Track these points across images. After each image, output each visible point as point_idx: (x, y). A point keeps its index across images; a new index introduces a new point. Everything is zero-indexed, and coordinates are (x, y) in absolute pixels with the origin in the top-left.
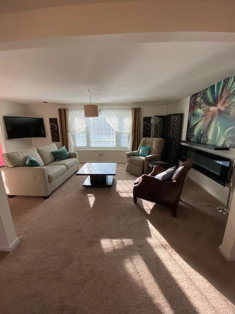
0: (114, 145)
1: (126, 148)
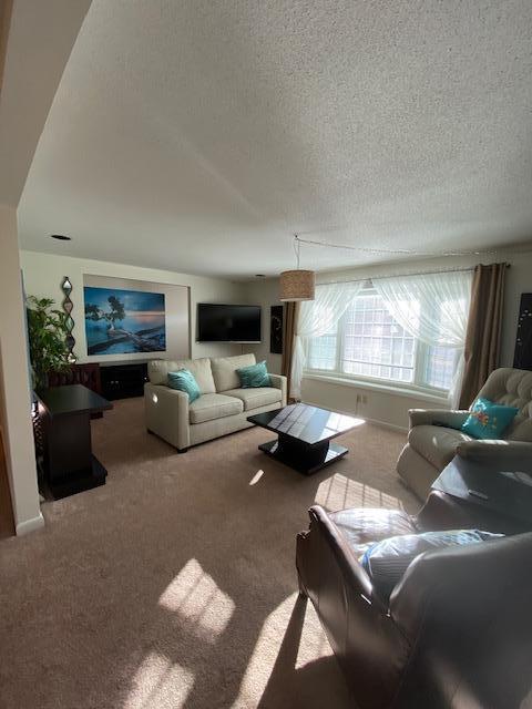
0: (409, 379)
1: (444, 393)
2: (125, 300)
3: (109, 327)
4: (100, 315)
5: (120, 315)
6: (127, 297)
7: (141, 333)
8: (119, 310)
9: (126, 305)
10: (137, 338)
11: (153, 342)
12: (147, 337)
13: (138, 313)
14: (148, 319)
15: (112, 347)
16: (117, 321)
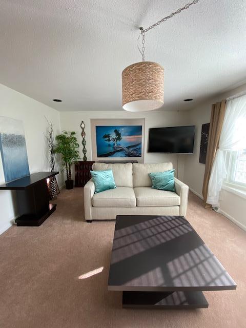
2: (122, 131)
3: (114, 144)
4: (111, 139)
5: (119, 139)
6: (123, 129)
7: (128, 148)
8: (119, 135)
9: (122, 133)
10: (126, 149)
11: (135, 152)
12: (132, 149)
13: (128, 137)
14: (133, 140)
15: (116, 154)
16: (118, 141)
